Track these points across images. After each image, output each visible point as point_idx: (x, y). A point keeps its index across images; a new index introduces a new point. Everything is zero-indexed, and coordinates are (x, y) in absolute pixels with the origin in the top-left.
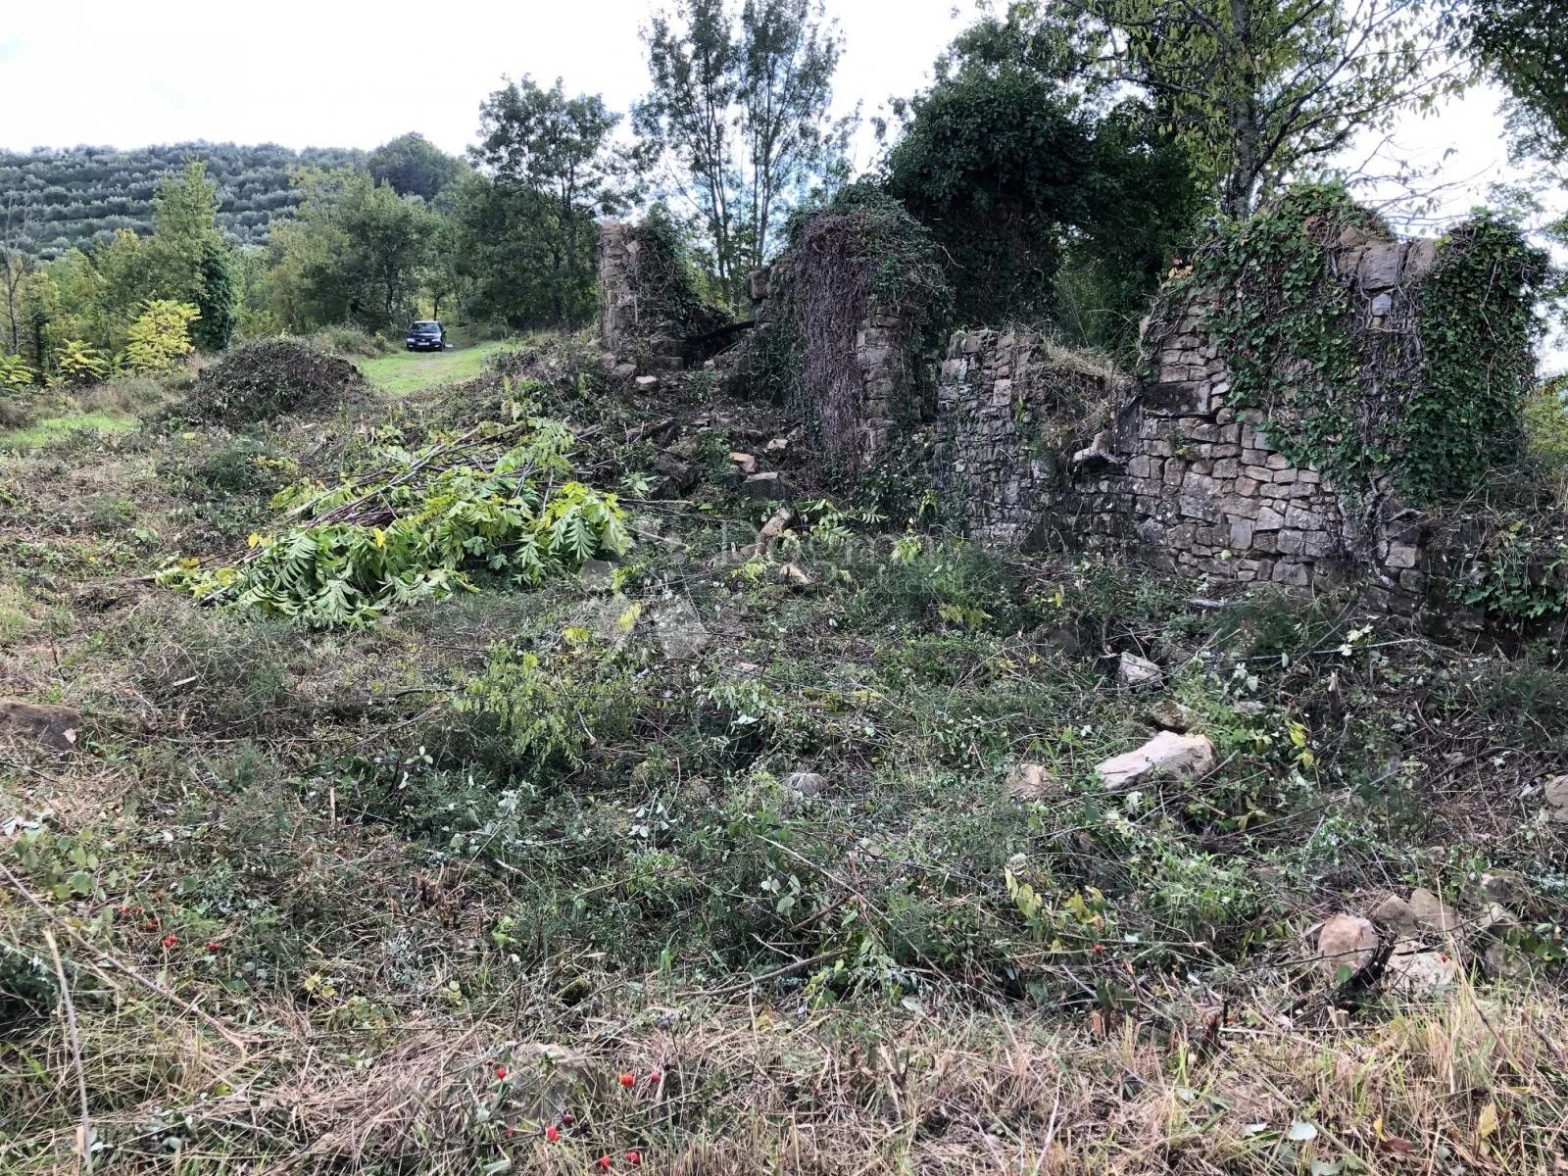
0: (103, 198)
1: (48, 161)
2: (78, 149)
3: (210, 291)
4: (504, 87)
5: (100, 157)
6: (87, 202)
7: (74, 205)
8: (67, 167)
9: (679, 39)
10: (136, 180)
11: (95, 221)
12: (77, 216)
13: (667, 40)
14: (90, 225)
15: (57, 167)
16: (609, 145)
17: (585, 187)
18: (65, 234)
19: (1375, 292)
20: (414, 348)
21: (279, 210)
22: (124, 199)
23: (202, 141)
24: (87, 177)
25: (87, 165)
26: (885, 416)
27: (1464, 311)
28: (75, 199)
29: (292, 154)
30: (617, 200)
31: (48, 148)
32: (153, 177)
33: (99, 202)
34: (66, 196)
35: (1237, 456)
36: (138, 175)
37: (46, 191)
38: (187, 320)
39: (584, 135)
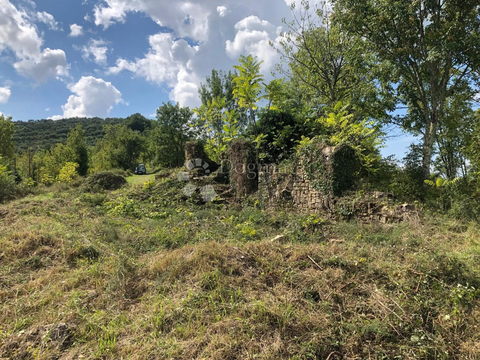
0: (48, 134)
1: (33, 124)
2: (42, 120)
3: (81, 159)
4: (163, 105)
5: (48, 122)
6: (44, 135)
7: (40, 136)
8: (39, 125)
9: (209, 92)
10: (58, 129)
12: (40, 139)
13: (206, 93)
15: (36, 125)
16: (191, 119)
17: (185, 130)
19: (327, 157)
20: (138, 174)
21: (99, 136)
22: (54, 134)
24: (44, 128)
25: (45, 124)
26: (249, 185)
27: (340, 160)
28: (40, 134)
29: (103, 120)
30: (194, 134)
35: (308, 189)
36: (58, 127)
37: (32, 132)
38: (75, 167)
39: (185, 117)
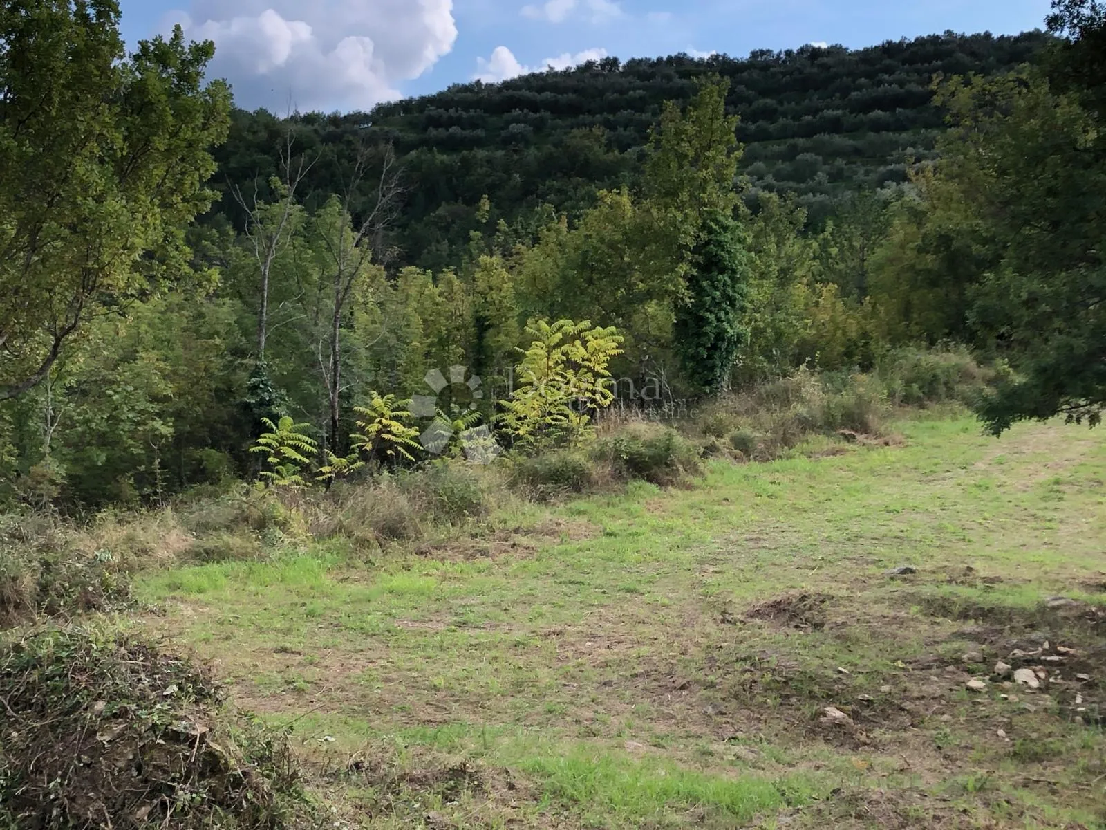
6: (797, 117)
7: (782, 121)
8: (784, 74)
10: (859, 88)
11: (801, 141)
12: (783, 135)
14: (794, 147)
15: (774, 75)
18: (766, 159)
22: (840, 112)
23: (949, 33)
25: (808, 70)
28: (785, 115)
31: (769, 52)
32: (880, 83)
33: (809, 118)
34: (775, 111)
36: (863, 80)
37: (755, 105)
